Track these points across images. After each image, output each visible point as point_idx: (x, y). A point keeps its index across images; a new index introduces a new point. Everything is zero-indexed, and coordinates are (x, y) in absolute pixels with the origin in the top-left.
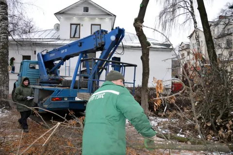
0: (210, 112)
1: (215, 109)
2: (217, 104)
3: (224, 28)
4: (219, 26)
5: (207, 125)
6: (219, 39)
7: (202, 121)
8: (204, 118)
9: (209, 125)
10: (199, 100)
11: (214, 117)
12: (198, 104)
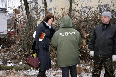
0: (26, 46)
1: (29, 44)
2: (30, 41)
3: (35, 5)
4: (33, 3)
5: (25, 55)
6: (33, 10)
7: (22, 52)
8: (23, 50)
9: (26, 54)
10: (20, 39)
11: (29, 49)
12: (19, 42)
